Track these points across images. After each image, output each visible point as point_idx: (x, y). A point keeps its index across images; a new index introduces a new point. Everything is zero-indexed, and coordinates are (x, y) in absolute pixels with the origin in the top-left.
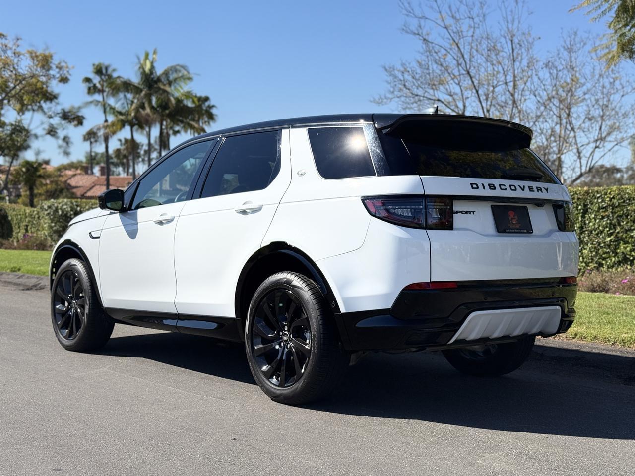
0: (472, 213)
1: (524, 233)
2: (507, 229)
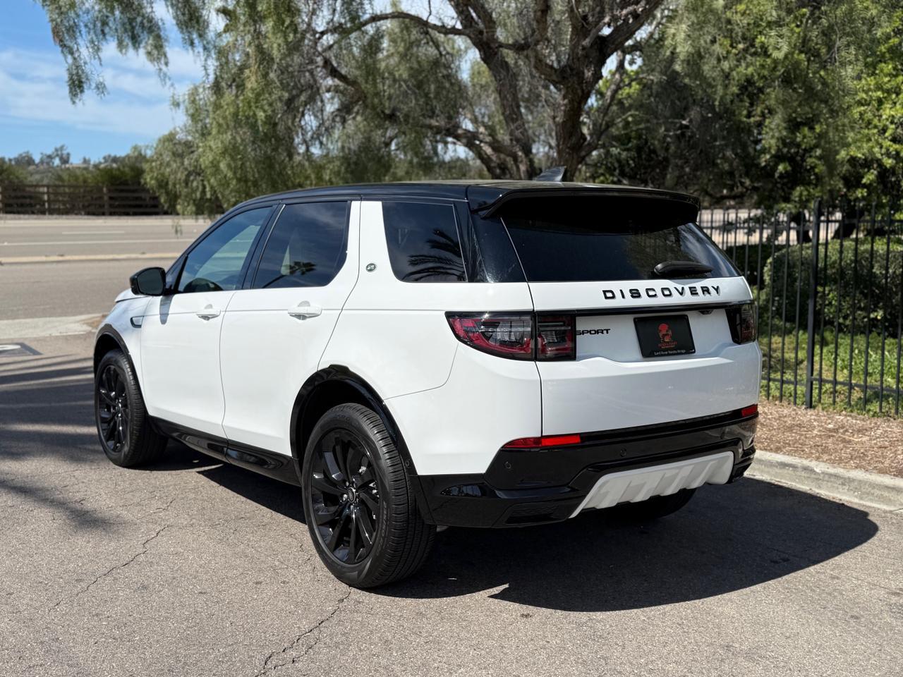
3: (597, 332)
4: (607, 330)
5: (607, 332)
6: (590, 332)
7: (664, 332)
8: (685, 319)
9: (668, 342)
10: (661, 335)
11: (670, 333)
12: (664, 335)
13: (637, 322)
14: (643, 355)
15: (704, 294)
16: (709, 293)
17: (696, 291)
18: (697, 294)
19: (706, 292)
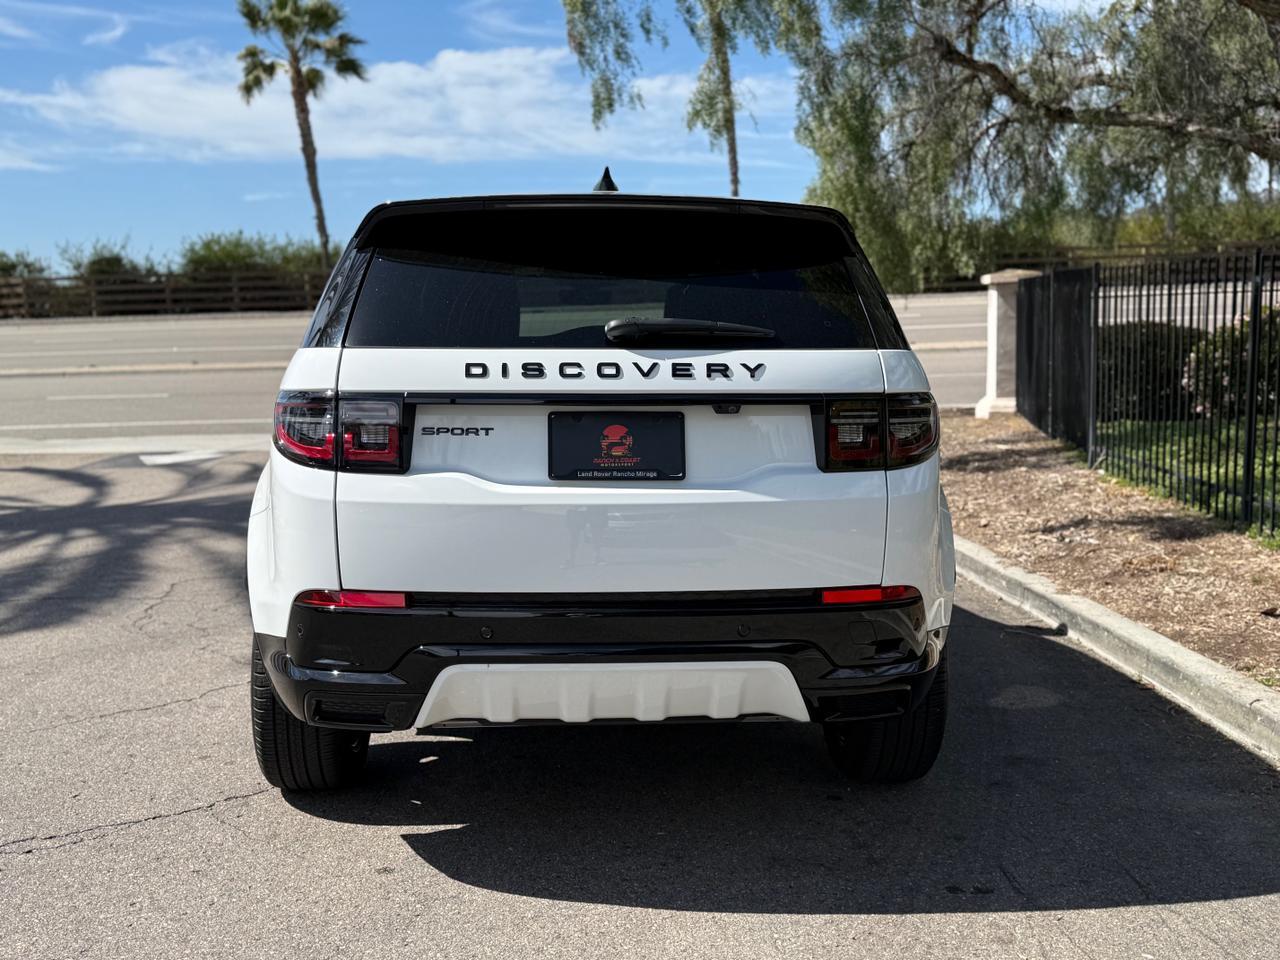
0: (482, 433)
1: (648, 479)
2: (582, 471)
3: (468, 431)
4: (487, 430)
5: (487, 434)
7: (614, 439)
8: (680, 417)
9: (619, 457)
10: (604, 444)
11: (630, 440)
12: (611, 446)
13: (553, 419)
14: (550, 475)
15: (709, 376)
16: (726, 376)
17: (688, 370)
18: (690, 376)
19: (719, 374)
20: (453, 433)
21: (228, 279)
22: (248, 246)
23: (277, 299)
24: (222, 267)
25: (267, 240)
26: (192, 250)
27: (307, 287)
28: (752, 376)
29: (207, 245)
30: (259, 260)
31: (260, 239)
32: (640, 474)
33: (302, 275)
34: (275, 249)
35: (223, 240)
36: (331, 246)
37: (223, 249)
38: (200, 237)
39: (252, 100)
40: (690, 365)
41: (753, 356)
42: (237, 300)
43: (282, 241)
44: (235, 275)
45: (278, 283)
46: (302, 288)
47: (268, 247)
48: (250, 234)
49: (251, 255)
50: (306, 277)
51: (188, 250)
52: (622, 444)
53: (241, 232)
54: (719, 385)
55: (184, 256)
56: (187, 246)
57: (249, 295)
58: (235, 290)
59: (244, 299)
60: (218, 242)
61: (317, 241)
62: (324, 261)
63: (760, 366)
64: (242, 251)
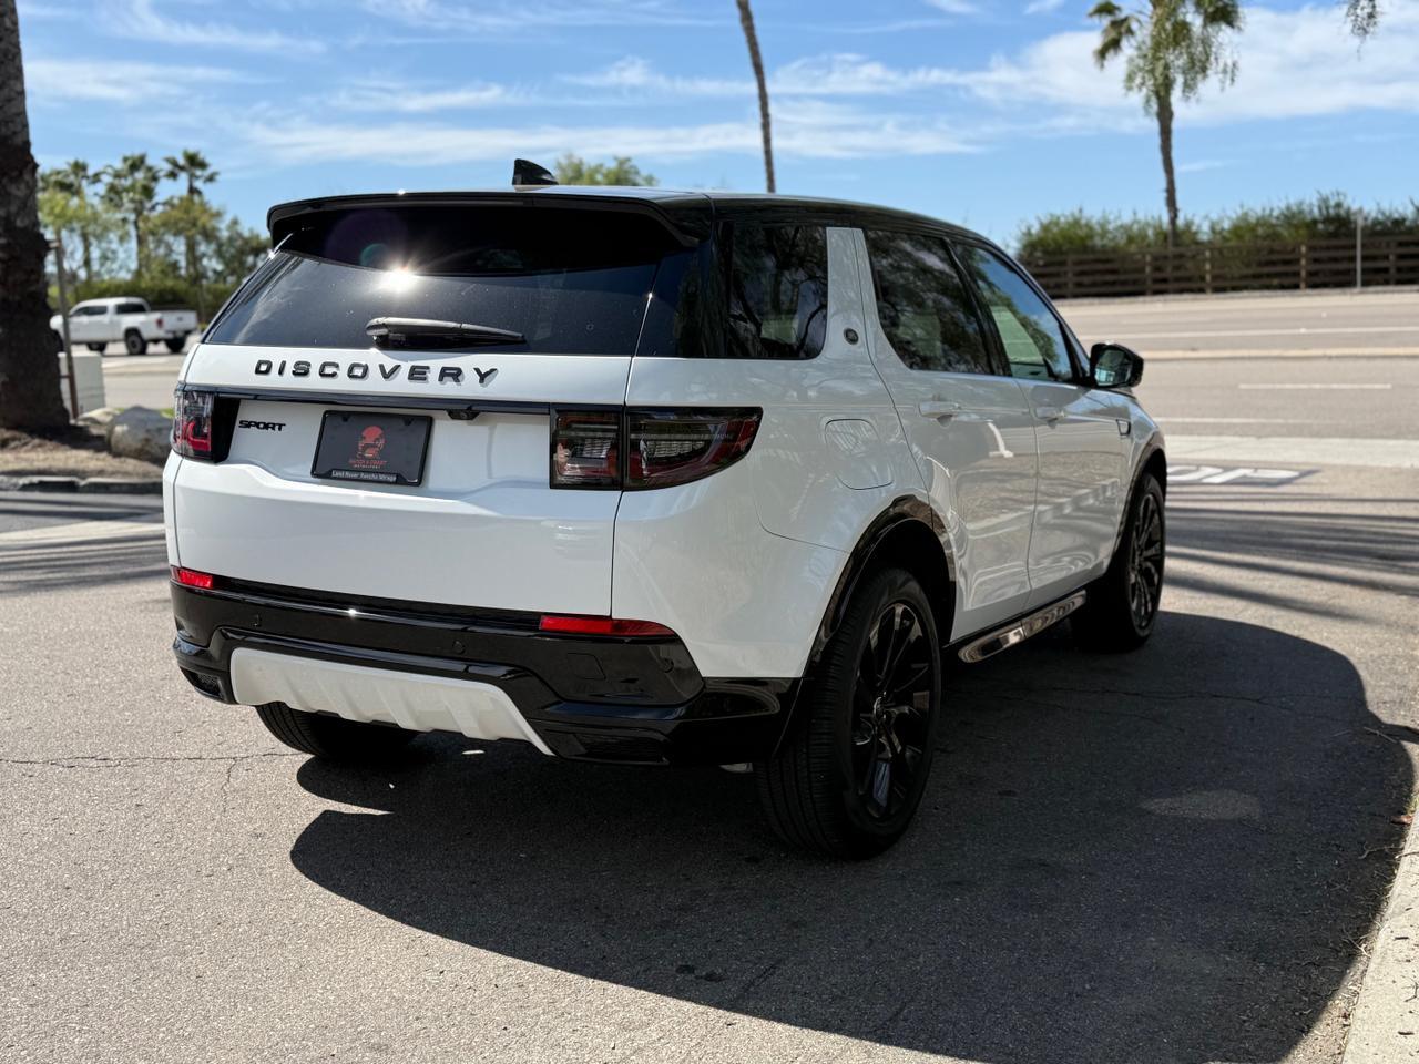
3: (266, 426)
4: (280, 426)
5: (280, 429)
6: (257, 425)
7: (369, 441)
8: (429, 421)
9: (370, 459)
10: (361, 445)
11: (382, 442)
12: (367, 446)
13: (327, 416)
14: (312, 472)
15: (441, 379)
16: (457, 381)
17: (425, 373)
18: (425, 379)
19: (451, 378)
20: (258, 427)
21: (1063, 263)
22: (1088, 226)
23: (1114, 283)
24: (1058, 250)
25: (1111, 218)
26: (1029, 233)
27: (1148, 270)
28: (482, 381)
29: (1045, 228)
30: (1098, 241)
31: (1104, 217)
32: (382, 477)
33: (1144, 257)
34: (1117, 229)
35: (1062, 219)
36: (1180, 221)
37: (1062, 230)
38: (1038, 218)
39: (1106, 63)
40: (428, 368)
41: (485, 360)
42: (1070, 286)
43: (1127, 219)
44: (1071, 258)
45: (1115, 266)
46: (1142, 270)
47: (1111, 227)
48: (1093, 213)
49: (1091, 236)
50: (1148, 258)
51: (1024, 234)
52: (374, 446)
53: (1081, 211)
54: (449, 389)
55: (1019, 240)
56: (1024, 229)
57: (1086, 280)
58: (1070, 275)
59: (1079, 285)
60: (1057, 223)
61: (1166, 219)
62: (1170, 240)
63: (493, 370)
64: (1082, 233)
